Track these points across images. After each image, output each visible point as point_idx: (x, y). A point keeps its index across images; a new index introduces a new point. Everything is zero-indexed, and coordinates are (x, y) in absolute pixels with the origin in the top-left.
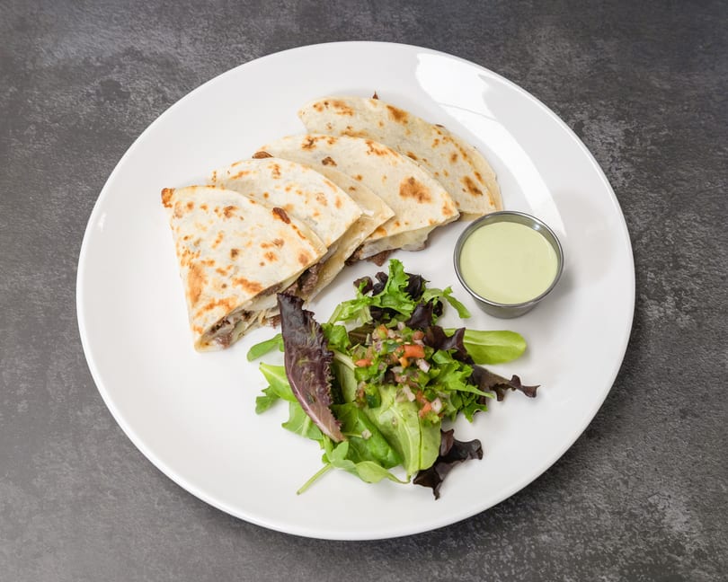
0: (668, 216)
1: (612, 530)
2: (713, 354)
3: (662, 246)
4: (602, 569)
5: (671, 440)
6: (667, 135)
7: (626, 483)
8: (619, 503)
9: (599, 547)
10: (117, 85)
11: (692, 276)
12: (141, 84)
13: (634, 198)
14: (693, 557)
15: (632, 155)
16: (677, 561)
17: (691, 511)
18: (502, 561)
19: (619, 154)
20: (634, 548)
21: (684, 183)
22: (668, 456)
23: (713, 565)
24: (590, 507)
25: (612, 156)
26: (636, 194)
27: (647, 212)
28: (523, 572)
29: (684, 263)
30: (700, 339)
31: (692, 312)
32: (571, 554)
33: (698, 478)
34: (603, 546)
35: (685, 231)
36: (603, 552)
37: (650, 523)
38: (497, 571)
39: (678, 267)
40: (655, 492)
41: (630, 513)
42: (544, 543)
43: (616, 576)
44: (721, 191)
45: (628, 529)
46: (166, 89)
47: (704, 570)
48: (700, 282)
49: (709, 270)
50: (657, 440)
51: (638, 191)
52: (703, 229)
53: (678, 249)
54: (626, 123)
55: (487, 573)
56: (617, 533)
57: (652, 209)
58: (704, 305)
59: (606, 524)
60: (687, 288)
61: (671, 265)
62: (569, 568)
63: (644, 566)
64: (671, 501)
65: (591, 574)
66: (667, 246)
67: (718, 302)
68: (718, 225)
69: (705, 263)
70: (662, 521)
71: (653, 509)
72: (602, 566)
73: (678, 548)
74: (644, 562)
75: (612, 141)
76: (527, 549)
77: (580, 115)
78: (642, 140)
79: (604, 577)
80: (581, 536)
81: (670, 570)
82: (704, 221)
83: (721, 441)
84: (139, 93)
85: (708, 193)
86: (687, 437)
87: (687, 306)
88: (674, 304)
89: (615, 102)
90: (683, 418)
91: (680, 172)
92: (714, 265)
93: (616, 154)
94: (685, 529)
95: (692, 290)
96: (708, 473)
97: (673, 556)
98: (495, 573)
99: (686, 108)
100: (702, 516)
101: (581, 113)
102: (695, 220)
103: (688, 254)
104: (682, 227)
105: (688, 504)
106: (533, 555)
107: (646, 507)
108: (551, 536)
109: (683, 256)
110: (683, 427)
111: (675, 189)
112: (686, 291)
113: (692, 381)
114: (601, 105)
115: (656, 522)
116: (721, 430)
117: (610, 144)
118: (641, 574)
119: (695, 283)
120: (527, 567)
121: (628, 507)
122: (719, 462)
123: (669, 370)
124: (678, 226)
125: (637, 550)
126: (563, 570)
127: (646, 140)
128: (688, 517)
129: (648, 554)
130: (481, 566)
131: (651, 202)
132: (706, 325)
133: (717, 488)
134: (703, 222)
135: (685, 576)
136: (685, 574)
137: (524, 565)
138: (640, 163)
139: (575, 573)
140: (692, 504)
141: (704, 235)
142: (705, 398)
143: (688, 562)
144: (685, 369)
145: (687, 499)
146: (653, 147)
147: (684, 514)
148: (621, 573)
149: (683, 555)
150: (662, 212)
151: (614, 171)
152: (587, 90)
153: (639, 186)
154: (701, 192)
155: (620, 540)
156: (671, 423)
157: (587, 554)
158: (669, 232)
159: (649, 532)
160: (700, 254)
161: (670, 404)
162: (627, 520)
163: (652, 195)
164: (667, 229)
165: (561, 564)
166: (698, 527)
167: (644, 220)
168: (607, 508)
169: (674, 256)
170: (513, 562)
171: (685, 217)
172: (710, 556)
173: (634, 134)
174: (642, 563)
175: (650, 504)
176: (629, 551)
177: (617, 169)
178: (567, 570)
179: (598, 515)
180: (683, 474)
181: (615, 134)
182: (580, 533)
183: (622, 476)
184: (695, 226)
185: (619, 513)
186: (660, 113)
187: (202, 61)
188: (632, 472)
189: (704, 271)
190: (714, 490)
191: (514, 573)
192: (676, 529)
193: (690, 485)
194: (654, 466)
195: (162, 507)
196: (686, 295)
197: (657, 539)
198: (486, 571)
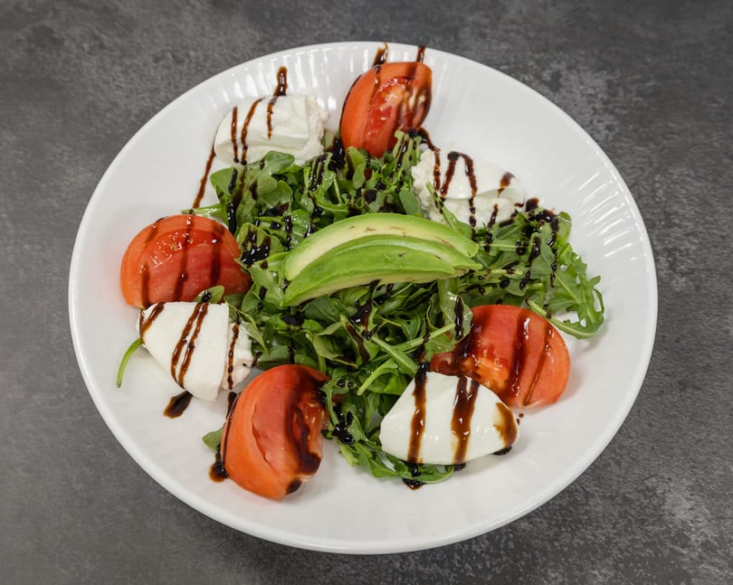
0: (657, 171)
1: (603, 517)
2: (714, 320)
3: (652, 203)
4: (593, 563)
5: (668, 416)
6: (654, 86)
7: (618, 463)
8: (610, 486)
9: (589, 537)
10: (50, 31)
11: (688, 235)
12: (76, 31)
13: (620, 151)
14: (700, 550)
15: (615, 107)
16: (682, 555)
17: (697, 497)
18: (475, 552)
19: (602, 106)
20: (630, 538)
21: (674, 136)
22: (666, 434)
23: (724, 559)
24: (577, 490)
25: (594, 108)
26: (621, 148)
27: (634, 167)
28: (499, 565)
29: (677, 221)
30: (699, 303)
31: (688, 274)
32: (556, 544)
33: (702, 458)
34: (593, 535)
35: (678, 187)
36: (594, 543)
37: (647, 510)
38: (469, 563)
39: (670, 225)
40: (652, 473)
41: (625, 497)
42: (524, 531)
43: (610, 571)
44: (717, 145)
45: (623, 515)
46: (104, 36)
47: (713, 564)
48: (696, 241)
49: (707, 229)
50: (652, 415)
51: (623, 144)
52: (699, 184)
53: (670, 206)
54: (608, 73)
55: (458, 565)
56: (610, 521)
57: (639, 163)
58: (702, 266)
59: (597, 509)
60: (682, 248)
61: (663, 223)
62: (554, 560)
63: (642, 559)
64: (672, 485)
65: (580, 568)
66: (657, 203)
67: (718, 263)
68: (715, 181)
69: (702, 221)
70: (662, 507)
71: (651, 494)
72: (592, 559)
73: (682, 538)
74: (643, 555)
75: (592, 92)
76: (505, 538)
77: (557, 66)
78: (627, 91)
79: (596, 572)
80: (567, 523)
81: (674, 565)
82: (699, 176)
83: (727, 416)
84: (74, 40)
85: (702, 146)
86: (687, 411)
87: (682, 267)
88: (667, 265)
89: (596, 52)
90: (683, 390)
91: (670, 124)
92: (712, 224)
93: (598, 106)
94: (688, 516)
95: (687, 250)
96: (714, 453)
97: (676, 548)
98: (467, 566)
99: (674, 58)
100: (708, 502)
101: (559, 63)
102: (688, 175)
103: (681, 211)
104: (674, 183)
105: (692, 488)
106: (511, 545)
107: (642, 491)
108: (531, 523)
109: (676, 213)
110: (683, 401)
111: (665, 142)
112: (680, 251)
113: (691, 350)
114: (580, 55)
115: (655, 509)
116: (728, 404)
117: (591, 95)
118: (639, 568)
119: (691, 243)
120: (504, 559)
121: (622, 491)
122: (726, 440)
123: (664, 337)
124: (669, 182)
125: (633, 541)
126: (546, 562)
127: (631, 92)
128: (693, 503)
129: (647, 545)
130: (450, 558)
131: (638, 156)
132: (705, 288)
133: (725, 470)
134: (697, 178)
135: (691, 572)
136: (691, 569)
137: (501, 556)
138: (626, 115)
139: (561, 567)
140: (697, 489)
141: (699, 191)
142: (707, 368)
143: (695, 556)
144: (683, 336)
145: (690, 483)
146: (640, 99)
147: (687, 499)
148: (616, 567)
149: (689, 547)
150: (651, 166)
151: (595, 123)
152: (565, 40)
153: (625, 140)
154: (695, 145)
155: (613, 528)
156: (668, 396)
157: (575, 545)
158: (659, 188)
159: (647, 520)
160: (696, 212)
161: (667, 375)
162: (620, 505)
163: (640, 148)
164: (658, 185)
165: (545, 555)
166: (705, 515)
167: (630, 175)
168: (597, 491)
169: (665, 213)
170: (487, 552)
171: (676, 172)
172: (720, 549)
173: (618, 85)
174: (640, 556)
175: (647, 487)
176: (624, 542)
177: (599, 121)
178: (552, 563)
179: (587, 498)
180: (685, 454)
181: (596, 85)
182: (565, 520)
183: (613, 456)
184: (688, 182)
185: (612, 498)
186: (646, 63)
187: (144, 8)
188: (625, 451)
189: (700, 229)
190: (722, 473)
191: (489, 566)
192: (678, 516)
193: (694, 467)
194: (651, 445)
195: (80, 486)
196: (681, 256)
197: (657, 528)
198: (456, 562)
